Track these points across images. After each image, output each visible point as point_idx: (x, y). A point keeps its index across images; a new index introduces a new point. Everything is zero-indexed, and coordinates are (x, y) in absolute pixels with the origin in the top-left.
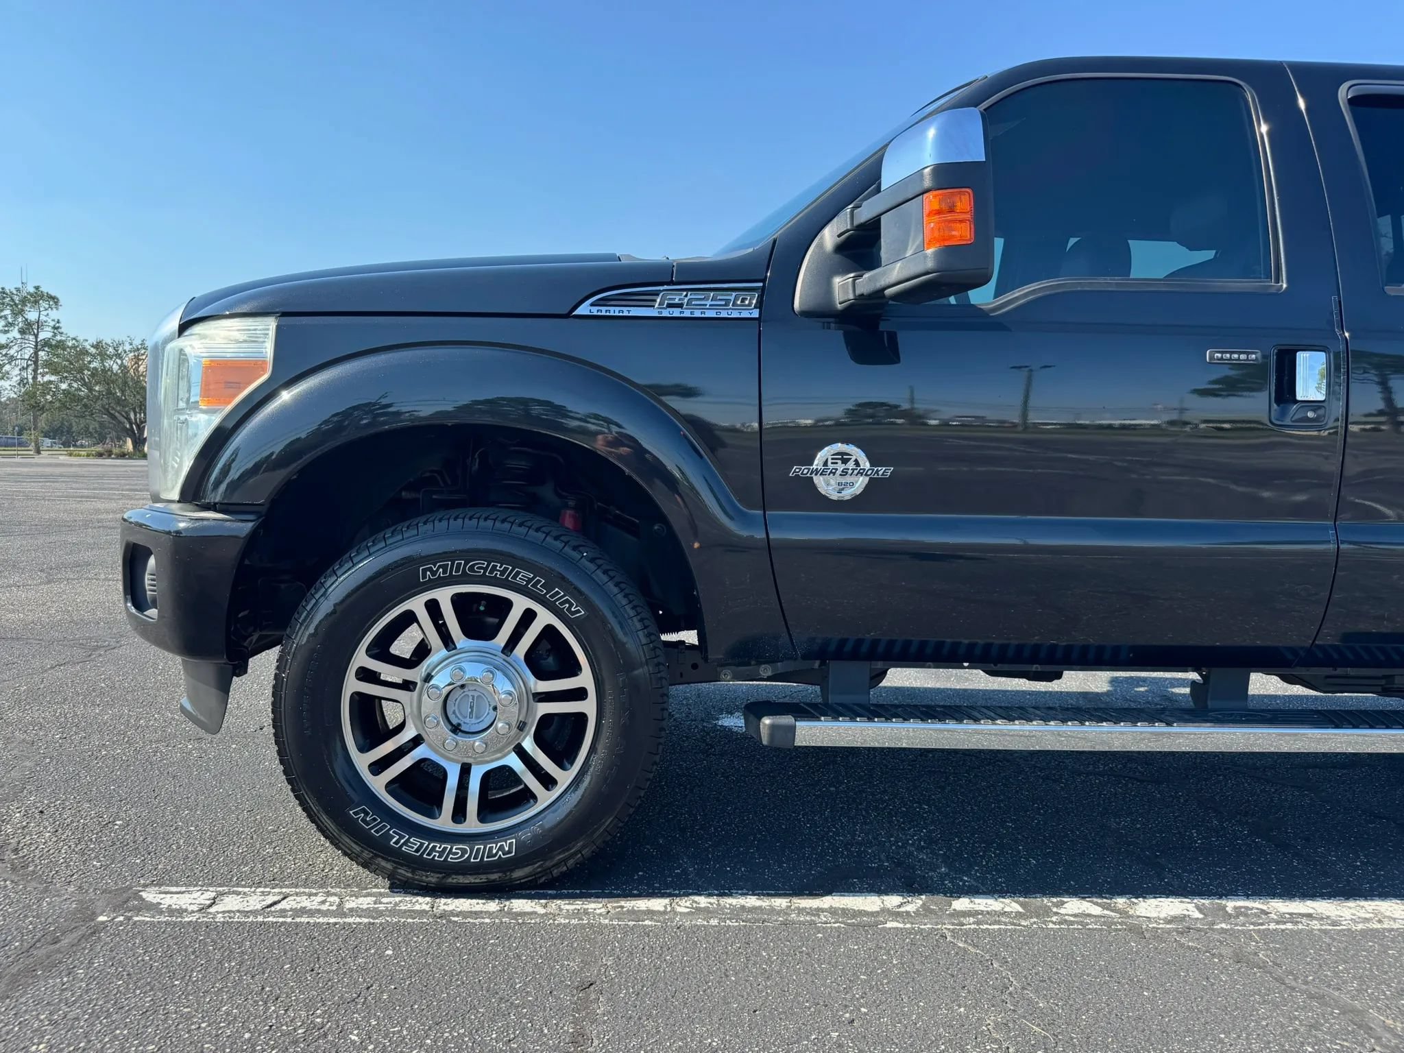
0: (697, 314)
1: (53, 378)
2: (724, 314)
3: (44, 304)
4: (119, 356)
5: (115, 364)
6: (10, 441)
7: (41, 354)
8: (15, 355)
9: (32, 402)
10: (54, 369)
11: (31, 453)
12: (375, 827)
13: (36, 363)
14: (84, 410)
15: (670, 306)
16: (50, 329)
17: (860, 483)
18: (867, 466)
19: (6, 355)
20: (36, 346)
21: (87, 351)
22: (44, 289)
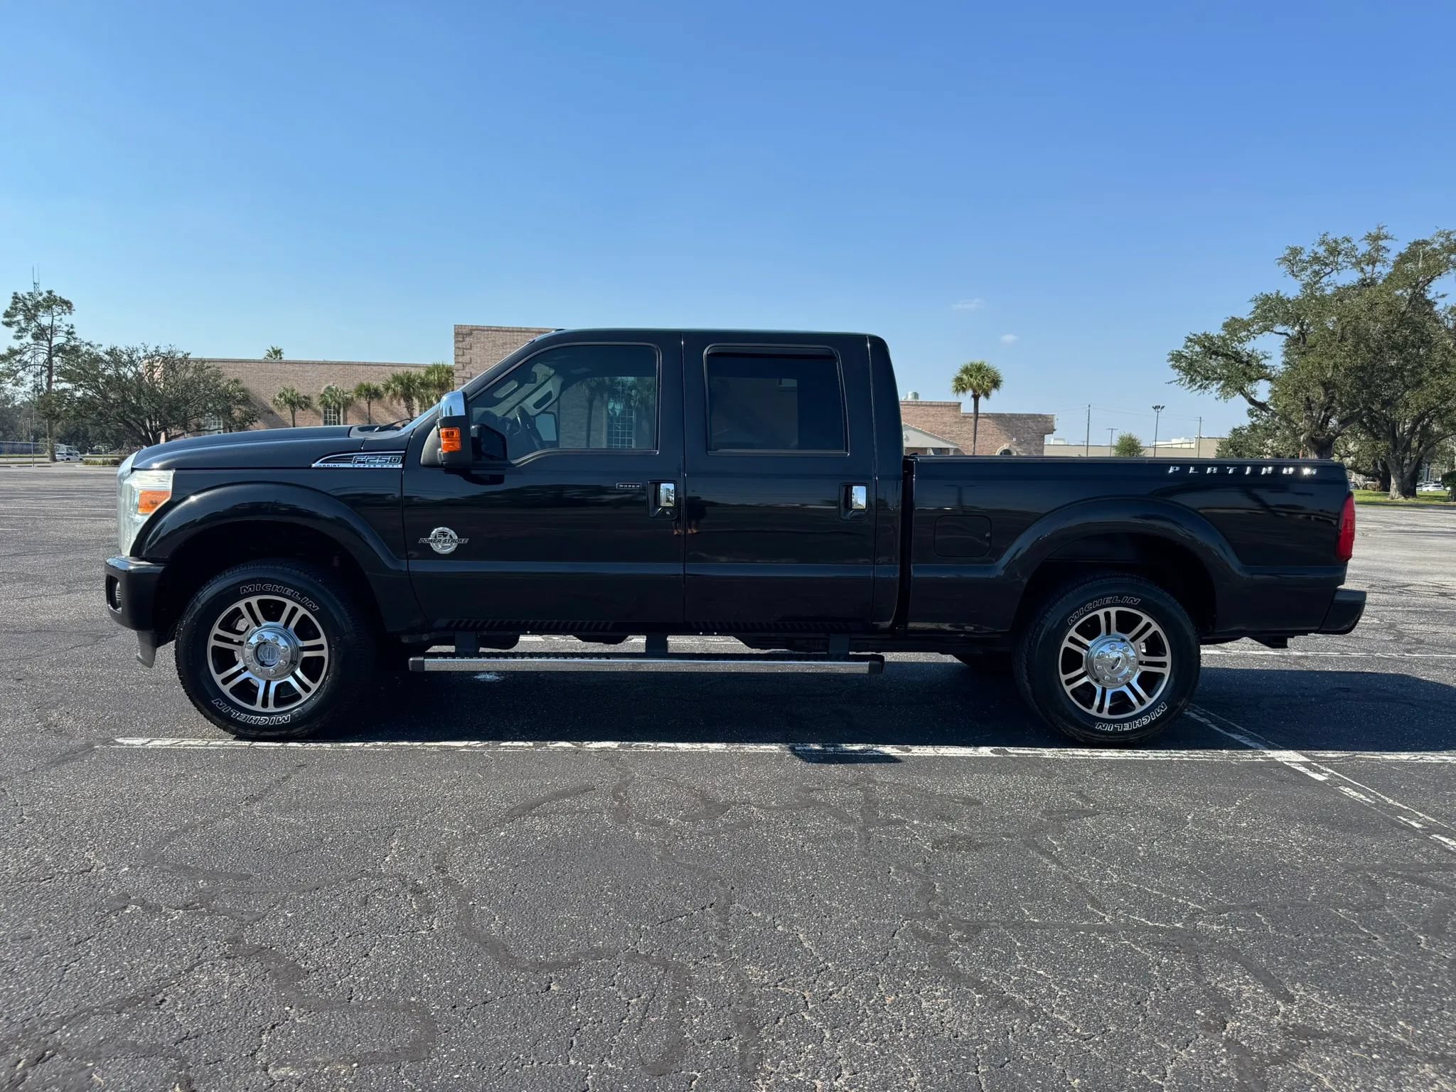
0: (372, 466)
1: (68, 386)
2: (385, 466)
3: (57, 309)
4: (132, 362)
5: (130, 372)
6: (25, 447)
7: (55, 359)
8: (29, 360)
9: (47, 410)
10: (69, 376)
11: (47, 460)
12: (225, 709)
13: (50, 368)
14: (99, 417)
15: (358, 462)
16: (63, 334)
17: (454, 546)
18: (456, 537)
19: (20, 361)
20: (50, 352)
21: (101, 359)
22: (57, 293)
